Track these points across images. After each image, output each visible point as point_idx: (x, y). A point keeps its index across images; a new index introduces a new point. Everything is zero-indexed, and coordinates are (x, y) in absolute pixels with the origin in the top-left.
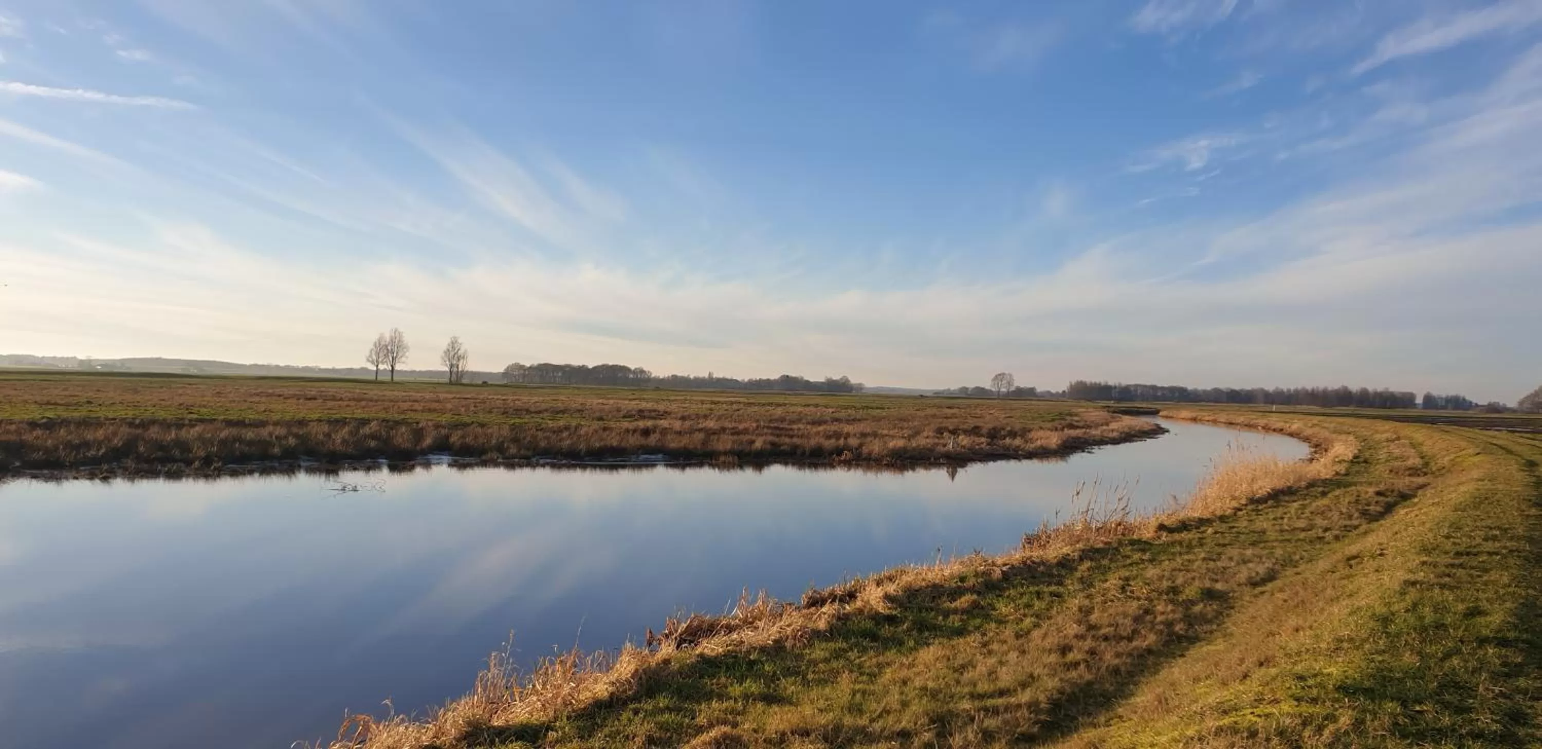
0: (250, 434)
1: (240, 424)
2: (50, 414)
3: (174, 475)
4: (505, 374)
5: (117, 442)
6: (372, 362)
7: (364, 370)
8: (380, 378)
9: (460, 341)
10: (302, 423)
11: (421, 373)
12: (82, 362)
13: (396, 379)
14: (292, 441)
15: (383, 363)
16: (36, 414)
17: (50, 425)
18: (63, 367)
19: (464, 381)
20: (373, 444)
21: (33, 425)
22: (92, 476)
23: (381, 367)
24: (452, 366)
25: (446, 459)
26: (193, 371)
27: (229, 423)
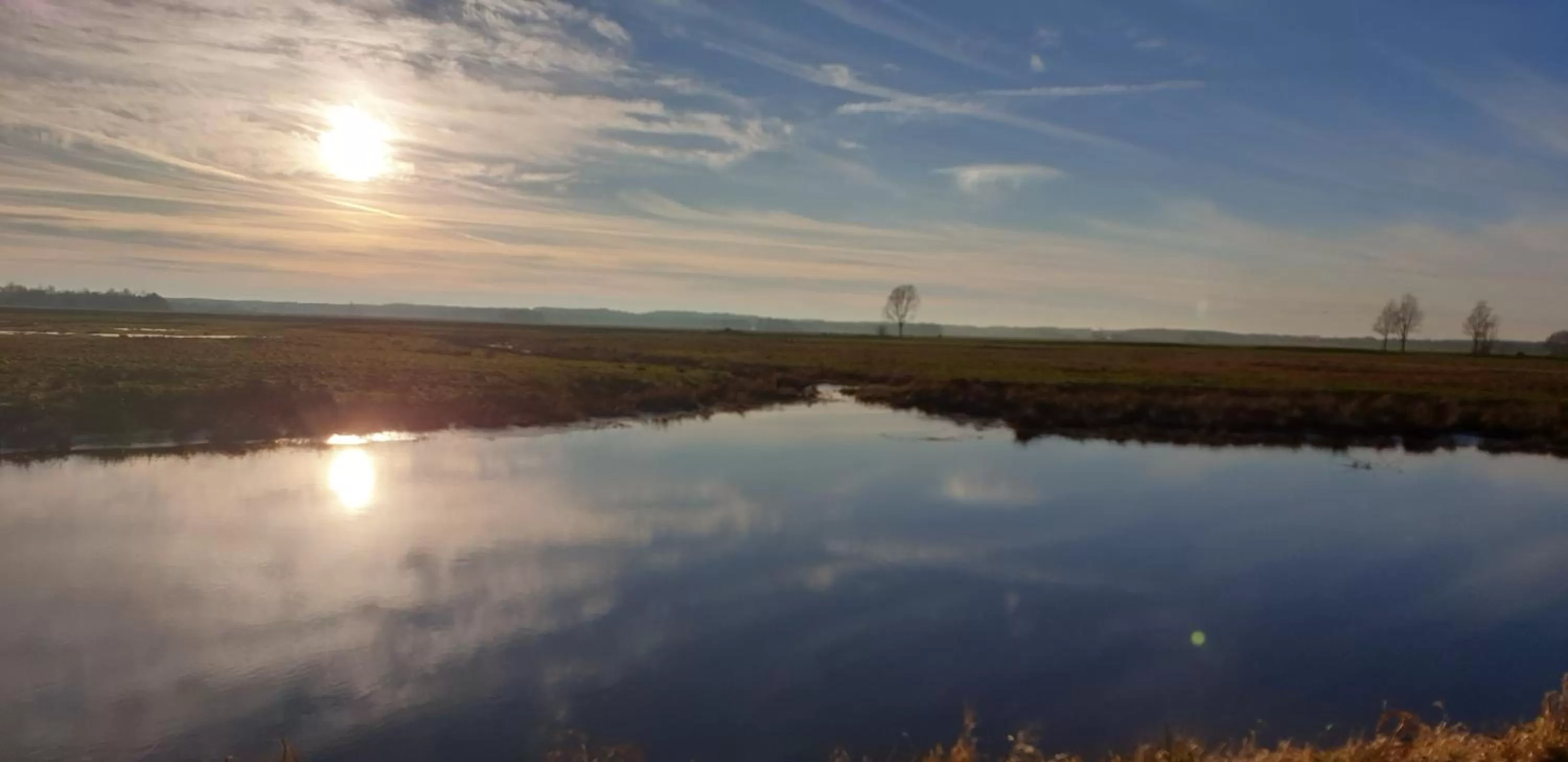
0: (1254, 404)
1: (1244, 393)
2: (1074, 380)
3: (1181, 441)
4: (1550, 344)
5: (1131, 407)
6: (1380, 331)
7: (1371, 340)
8: (1389, 348)
9: (1488, 305)
10: (1306, 394)
11: (1437, 343)
12: (1095, 333)
13: (1408, 348)
14: (1296, 413)
15: (1393, 332)
16: (1061, 379)
17: (1074, 389)
18: (1081, 337)
19: (1493, 351)
20: (1386, 419)
21: (1061, 389)
22: (1110, 437)
23: (1391, 336)
24: (1477, 334)
25: (1476, 440)
26: (1193, 341)
27: (1233, 392)
